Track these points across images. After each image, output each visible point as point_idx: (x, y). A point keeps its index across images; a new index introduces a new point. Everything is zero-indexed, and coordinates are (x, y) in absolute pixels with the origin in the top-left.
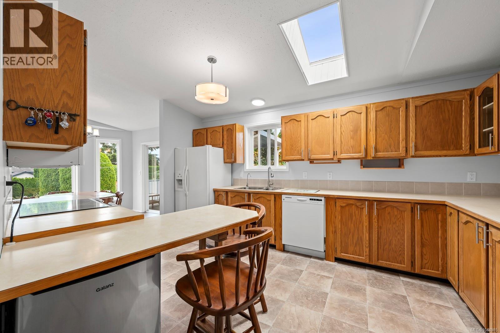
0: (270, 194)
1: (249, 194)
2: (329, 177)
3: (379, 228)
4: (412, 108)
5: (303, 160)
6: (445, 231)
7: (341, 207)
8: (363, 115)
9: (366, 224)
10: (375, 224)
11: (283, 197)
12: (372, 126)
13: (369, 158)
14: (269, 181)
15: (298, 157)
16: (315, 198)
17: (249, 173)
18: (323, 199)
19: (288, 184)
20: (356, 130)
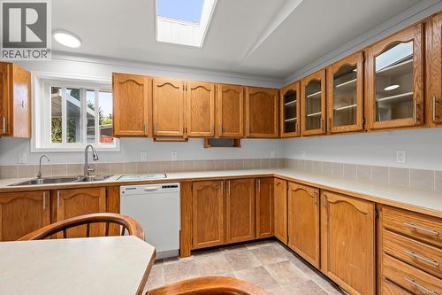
0: (98, 187)
1: (52, 192)
2: (173, 158)
3: (232, 205)
4: (247, 96)
5: (146, 136)
6: (273, 198)
7: (198, 191)
8: (212, 93)
9: (221, 205)
10: (228, 203)
11: (123, 188)
12: (219, 106)
13: (216, 137)
14: (87, 166)
15: (141, 132)
16: (168, 185)
17: (43, 154)
18: (178, 184)
19: (119, 168)
20: (205, 107)
